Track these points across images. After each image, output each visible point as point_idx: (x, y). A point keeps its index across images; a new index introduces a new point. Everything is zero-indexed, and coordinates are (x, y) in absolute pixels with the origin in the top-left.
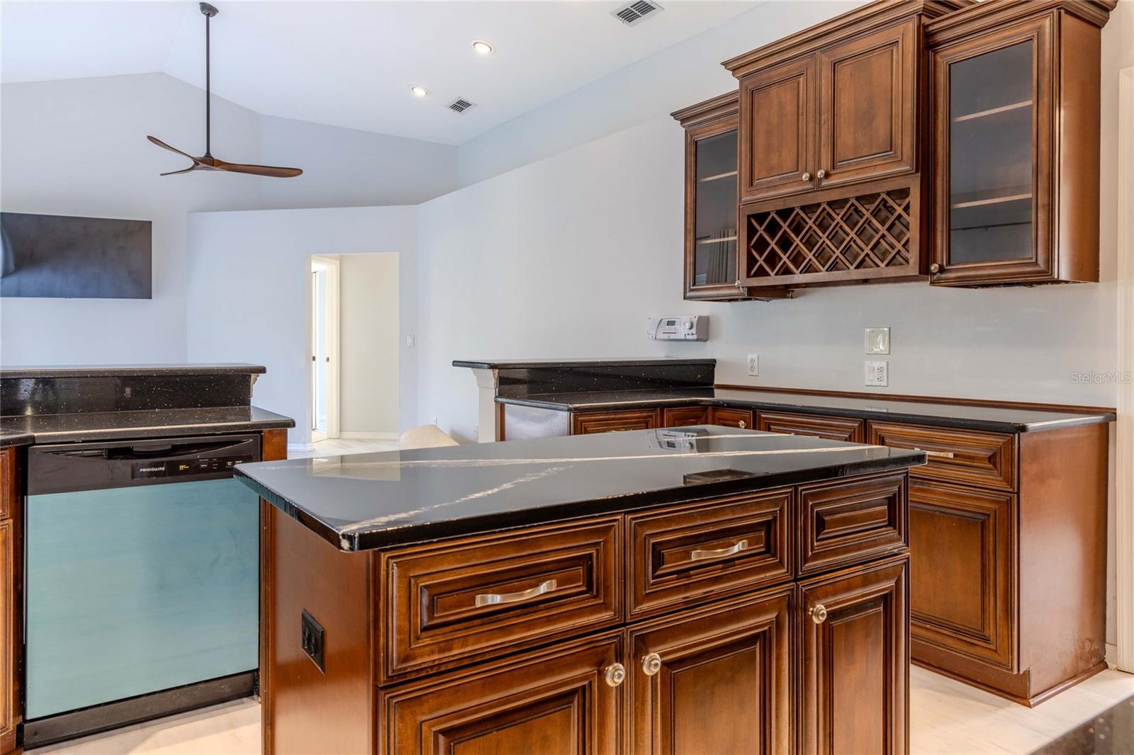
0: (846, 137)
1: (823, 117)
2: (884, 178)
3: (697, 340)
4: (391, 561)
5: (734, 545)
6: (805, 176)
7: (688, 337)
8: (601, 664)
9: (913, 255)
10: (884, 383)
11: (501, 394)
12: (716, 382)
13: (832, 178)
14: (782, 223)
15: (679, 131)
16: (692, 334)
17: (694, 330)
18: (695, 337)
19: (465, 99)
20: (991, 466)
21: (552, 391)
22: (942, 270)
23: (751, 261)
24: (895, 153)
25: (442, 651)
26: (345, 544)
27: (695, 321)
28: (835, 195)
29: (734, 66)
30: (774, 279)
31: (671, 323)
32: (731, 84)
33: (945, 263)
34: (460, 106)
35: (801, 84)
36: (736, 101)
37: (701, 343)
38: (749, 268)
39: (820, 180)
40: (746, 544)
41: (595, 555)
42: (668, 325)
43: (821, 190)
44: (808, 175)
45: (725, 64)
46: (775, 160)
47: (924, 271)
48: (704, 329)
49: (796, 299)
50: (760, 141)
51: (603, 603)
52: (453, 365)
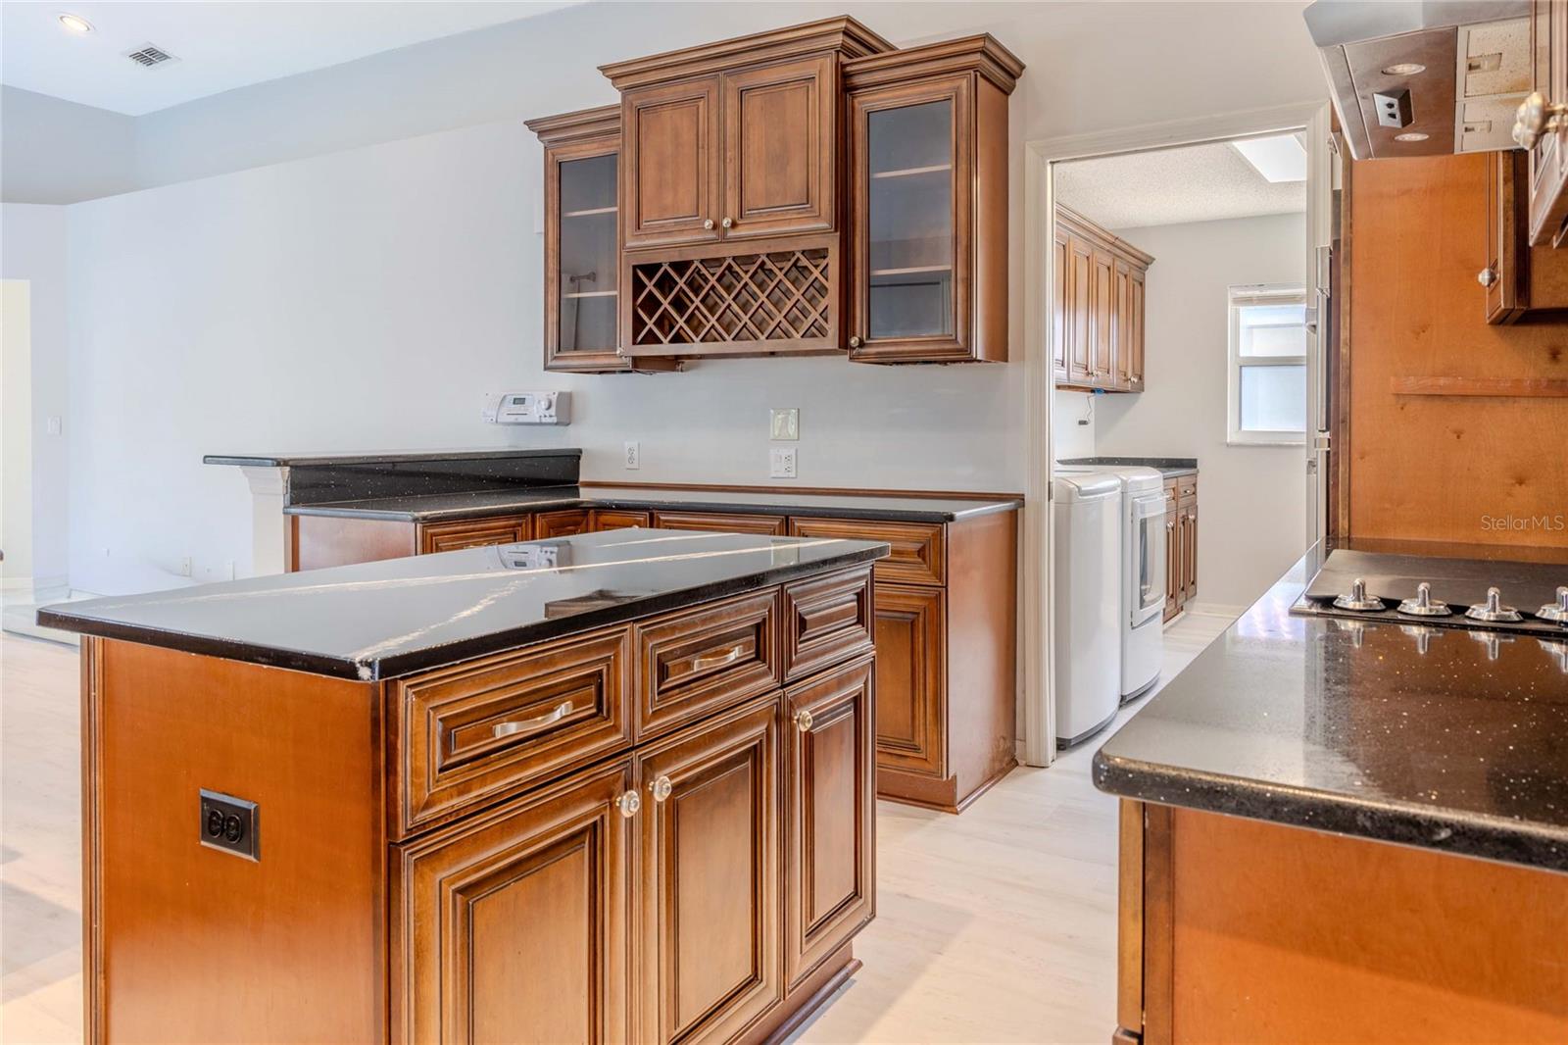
0: (756, 182)
1: (729, 154)
2: (800, 234)
3: (557, 424)
4: (410, 691)
5: (729, 652)
6: (708, 224)
7: (544, 420)
8: (607, 794)
9: (833, 327)
10: (793, 475)
11: (294, 502)
12: (582, 479)
13: (740, 228)
14: (677, 279)
15: (535, 147)
16: (551, 416)
17: (553, 411)
18: (555, 420)
19: (160, 46)
20: (920, 560)
21: (368, 497)
22: (862, 344)
23: (638, 324)
24: (811, 207)
25: (461, 793)
26: (364, 673)
27: (554, 398)
28: (743, 250)
29: (615, 73)
30: (666, 349)
31: (519, 401)
32: (610, 96)
33: (865, 337)
34: (149, 56)
35: (701, 110)
36: (618, 118)
37: (562, 428)
38: (636, 333)
39: (725, 229)
40: (740, 650)
41: (605, 671)
42: (514, 403)
43: (724, 240)
44: (712, 222)
45: (603, 69)
46: (669, 199)
47: (844, 344)
48: (566, 409)
49: (689, 373)
50: (649, 174)
51: (613, 726)
52: (205, 462)
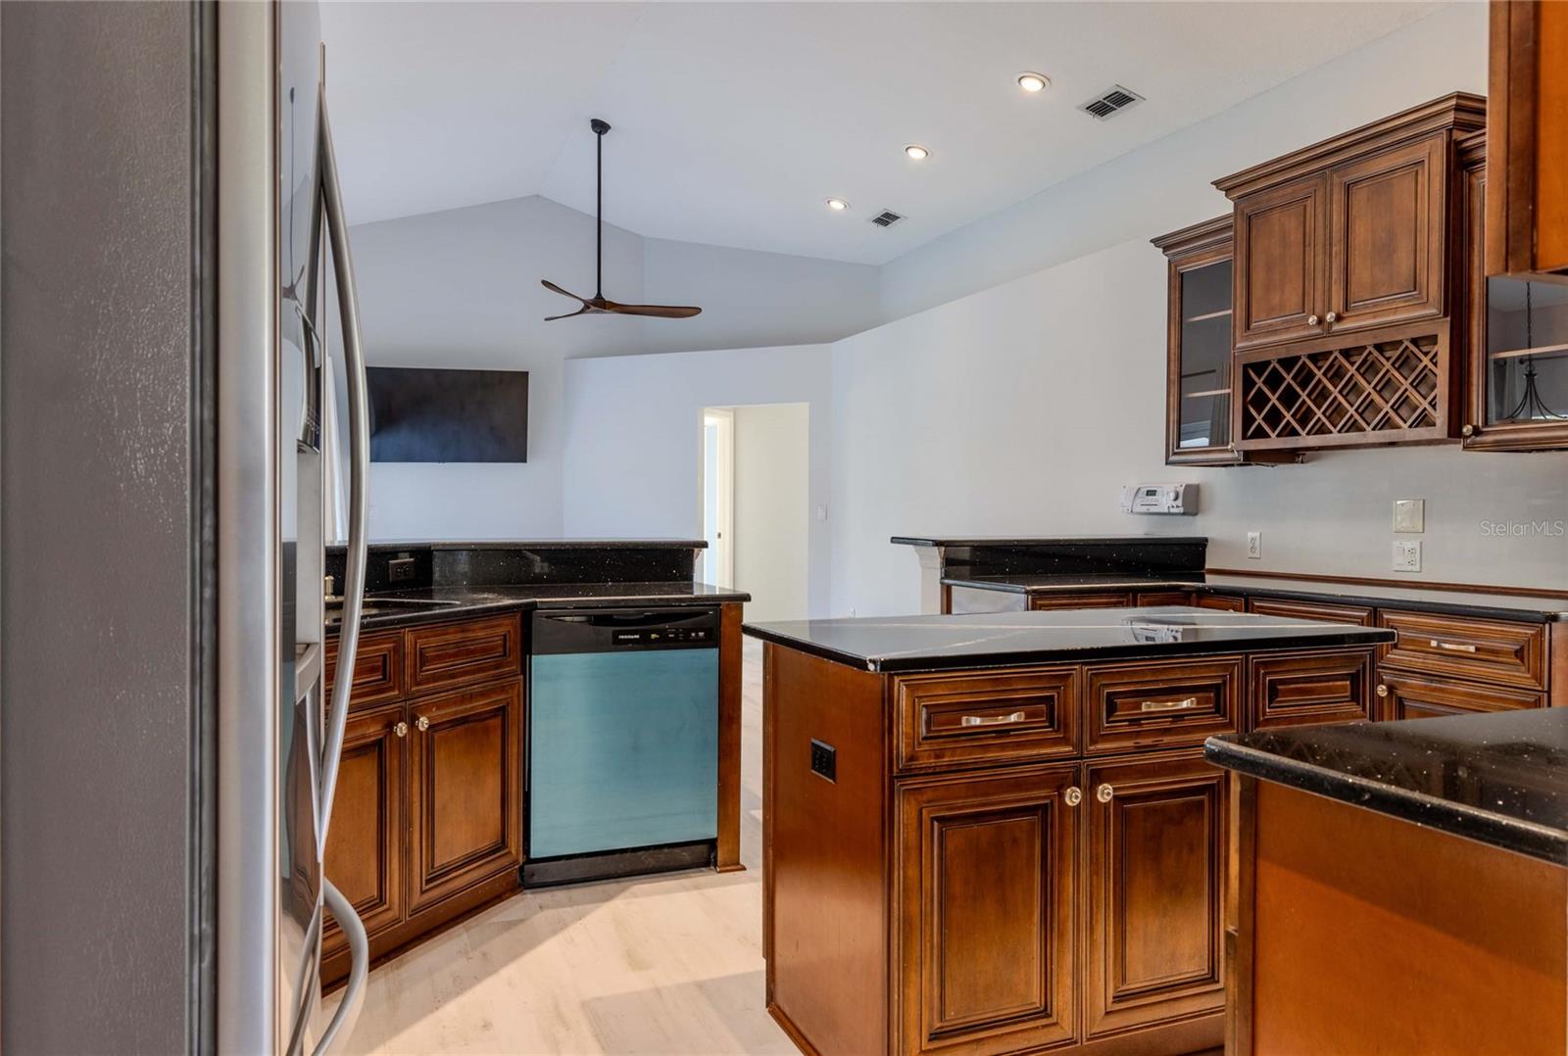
0: (1361, 273)
1: (1334, 249)
2: (1407, 322)
3: (1184, 514)
4: (902, 684)
5: (1182, 701)
6: (1312, 320)
7: (1172, 510)
8: (1060, 789)
9: (1441, 416)
10: (1417, 568)
11: (947, 575)
12: (1207, 567)
13: (1345, 321)
14: (1285, 374)
15: (1161, 260)
16: (1178, 507)
17: (1179, 502)
18: (1181, 510)
20: (1518, 661)
21: (1005, 573)
22: (1477, 432)
23: (1248, 420)
24: (1420, 293)
25: (937, 757)
26: (871, 667)
27: (1181, 490)
28: (1349, 343)
29: (1228, 186)
30: (1274, 442)
31: (1151, 493)
32: (1224, 206)
33: (1480, 424)
34: (886, 219)
35: (1308, 209)
36: (1228, 228)
37: (1191, 518)
38: (1245, 428)
39: (1330, 324)
40: (1195, 703)
41: (1056, 697)
42: (1147, 495)
43: (1329, 333)
44: (1316, 318)
45: (1217, 184)
46: (1276, 299)
47: (1454, 432)
48: (1192, 501)
49: (1309, 464)
50: (1259, 277)
52: (892, 541)
